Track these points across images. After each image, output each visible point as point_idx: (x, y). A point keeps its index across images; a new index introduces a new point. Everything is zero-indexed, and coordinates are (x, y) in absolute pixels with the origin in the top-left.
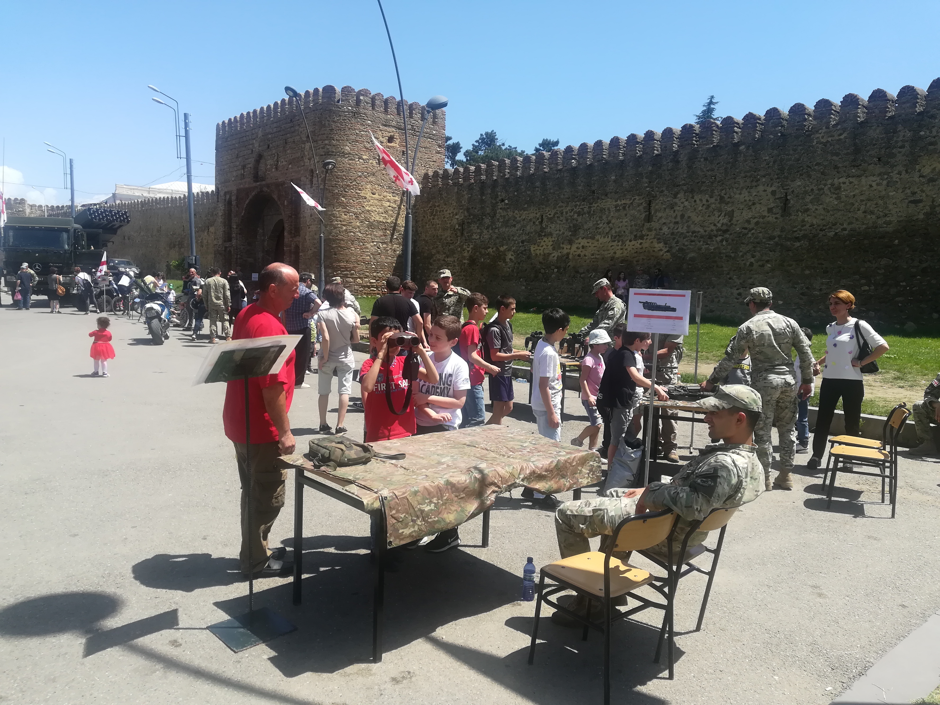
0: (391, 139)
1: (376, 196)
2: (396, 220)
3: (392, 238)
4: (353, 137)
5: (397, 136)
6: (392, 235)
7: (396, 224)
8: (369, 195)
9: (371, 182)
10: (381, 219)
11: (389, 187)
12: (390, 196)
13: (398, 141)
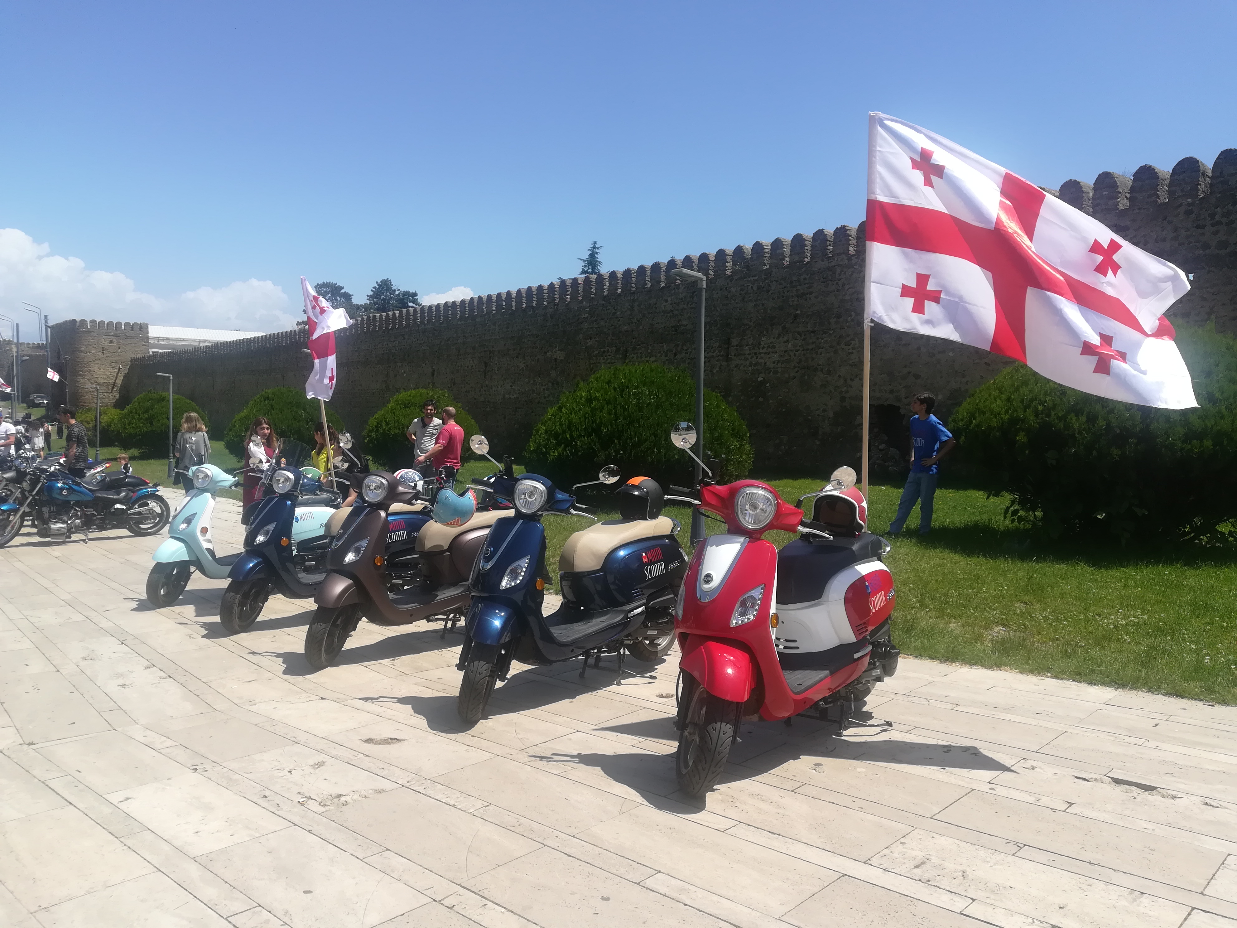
0: (111, 342)
1: (102, 370)
2: (115, 381)
3: (112, 390)
4: (87, 343)
5: (114, 340)
6: (113, 388)
7: (115, 383)
8: (96, 370)
9: (97, 364)
10: (105, 381)
11: (110, 365)
12: (111, 370)
13: (115, 342)
